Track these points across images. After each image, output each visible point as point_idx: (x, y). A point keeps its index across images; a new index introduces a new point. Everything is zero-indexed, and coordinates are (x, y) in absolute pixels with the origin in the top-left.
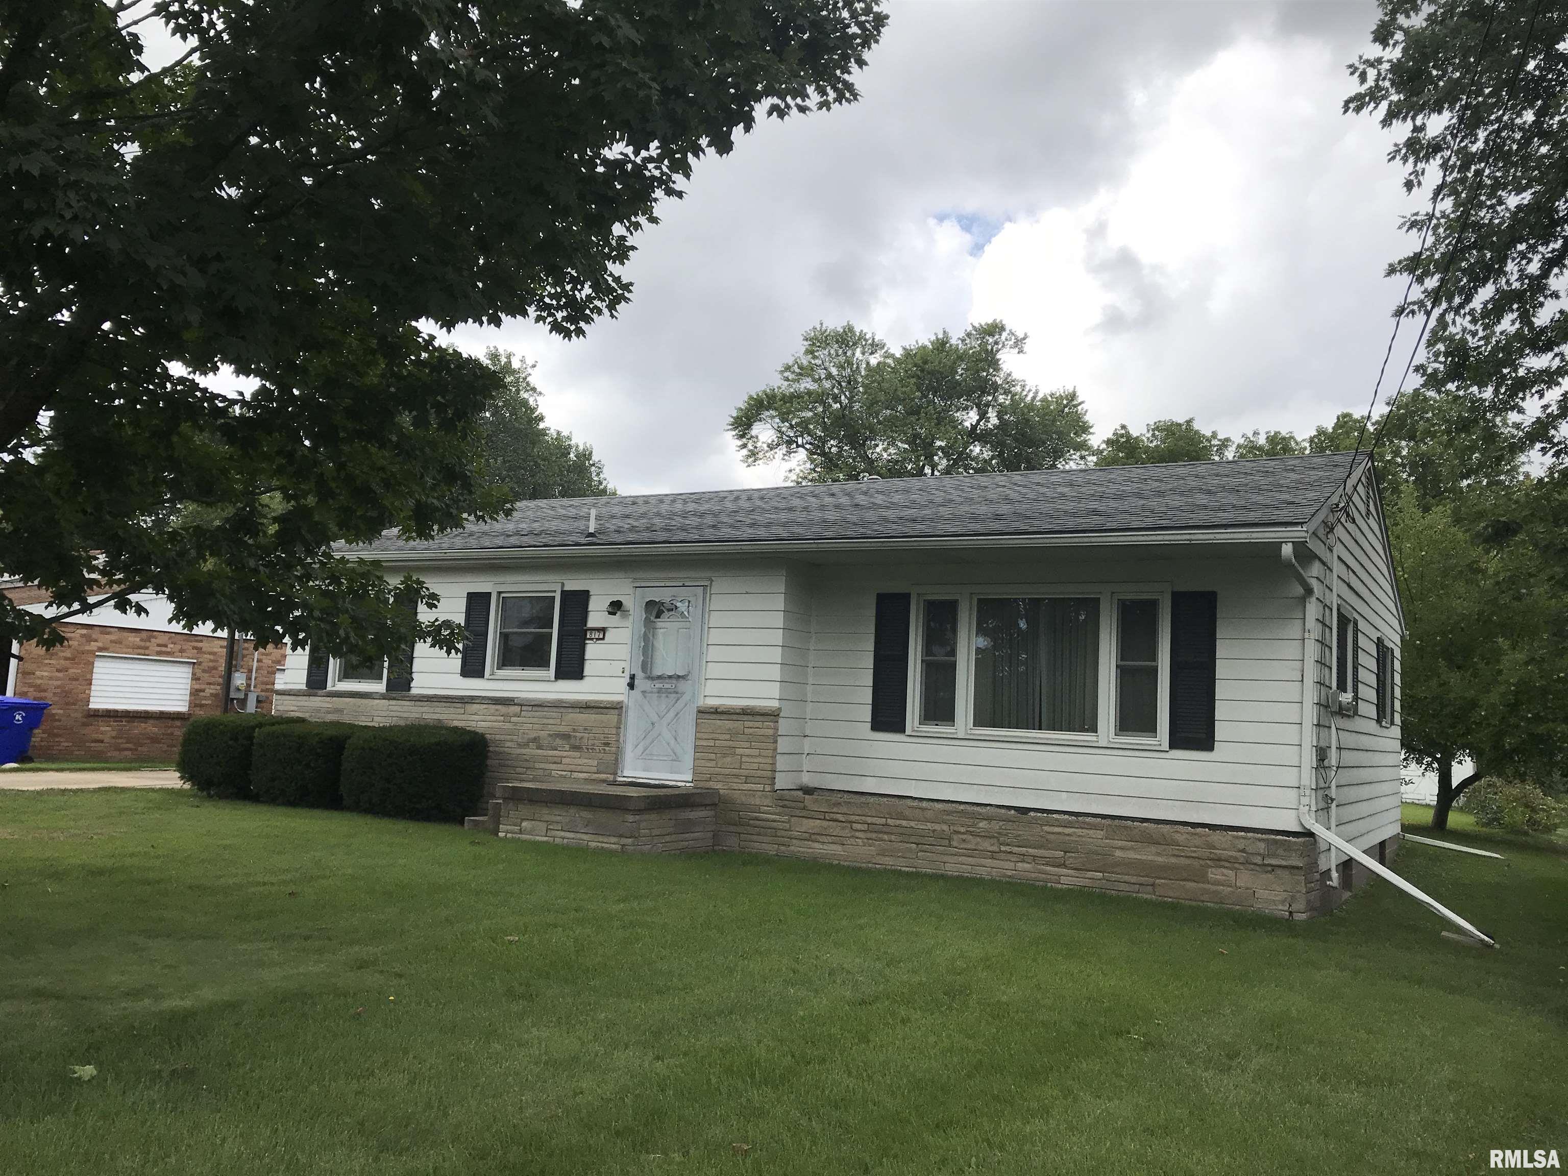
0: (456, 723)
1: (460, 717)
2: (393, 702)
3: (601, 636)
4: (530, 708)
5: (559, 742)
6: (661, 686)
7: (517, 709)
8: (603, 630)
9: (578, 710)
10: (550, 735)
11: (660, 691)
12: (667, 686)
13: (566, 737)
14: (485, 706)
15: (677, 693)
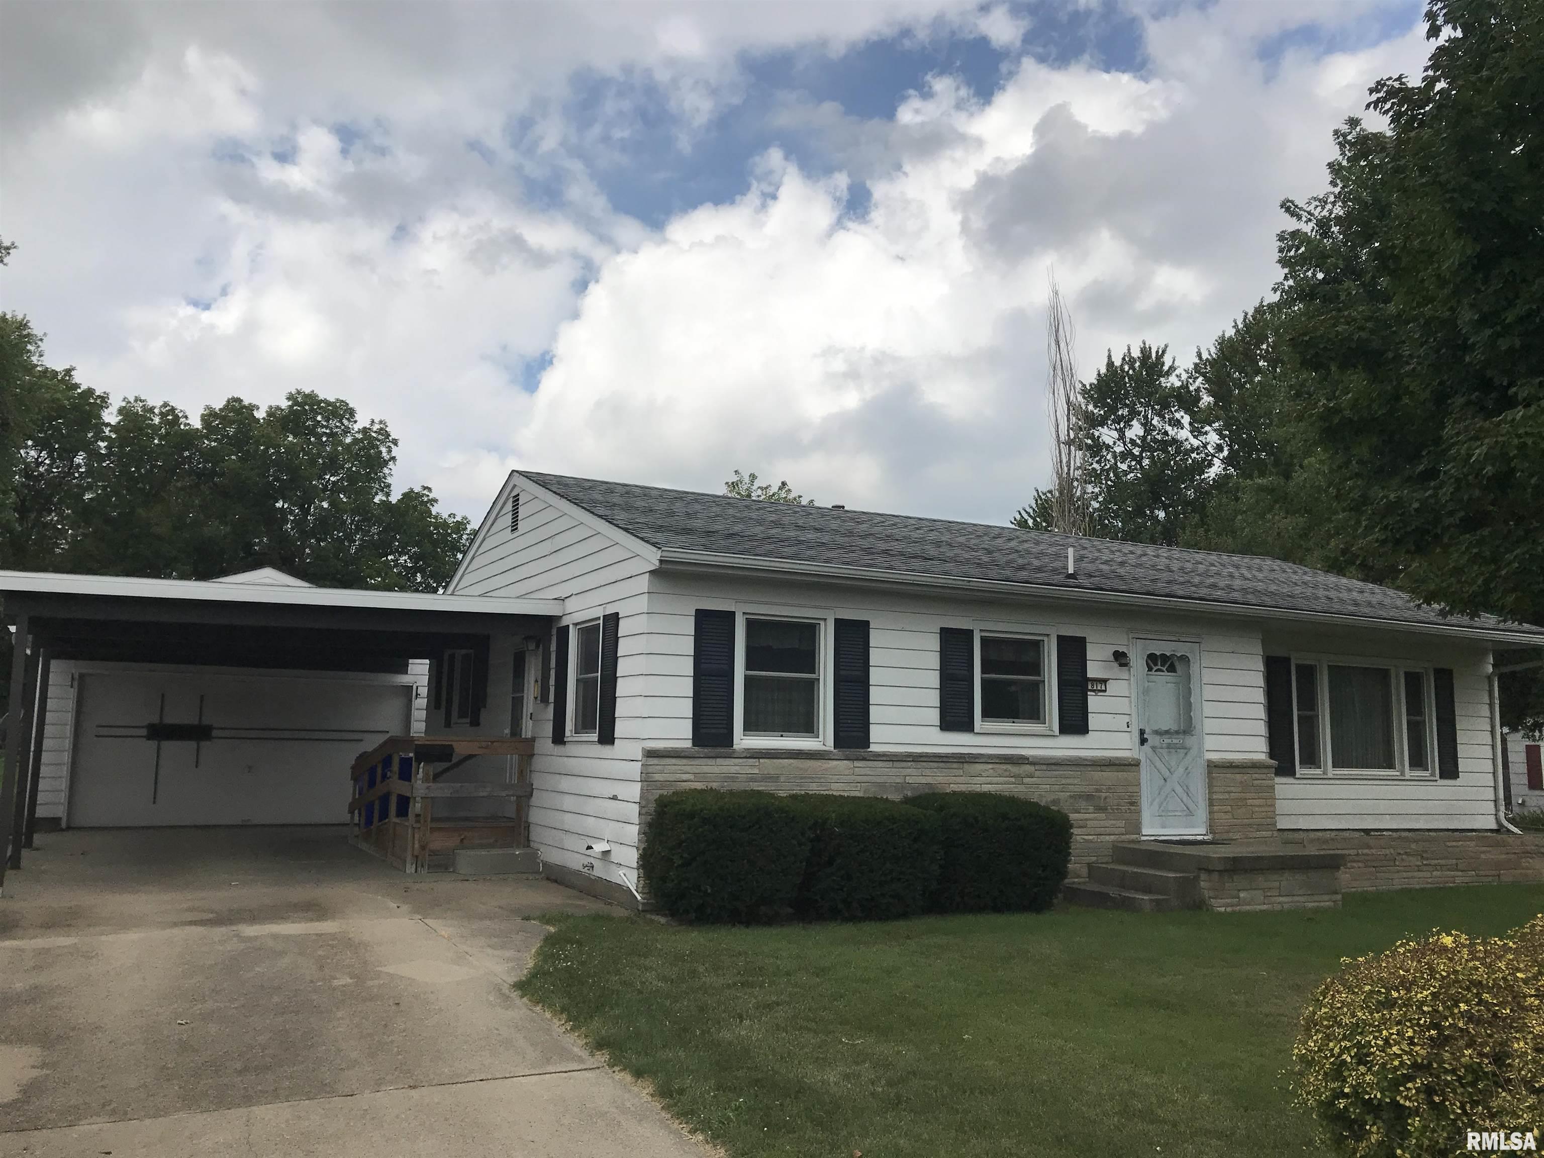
0: (954, 788)
1: (959, 779)
2: (857, 764)
3: (1103, 688)
4: (1044, 767)
5: (1083, 804)
6: (1170, 741)
7: (1029, 768)
8: (1104, 681)
9: (1099, 768)
10: (1071, 797)
11: (1169, 747)
12: (1175, 741)
13: (1089, 797)
14: (990, 766)
15: (1186, 748)
